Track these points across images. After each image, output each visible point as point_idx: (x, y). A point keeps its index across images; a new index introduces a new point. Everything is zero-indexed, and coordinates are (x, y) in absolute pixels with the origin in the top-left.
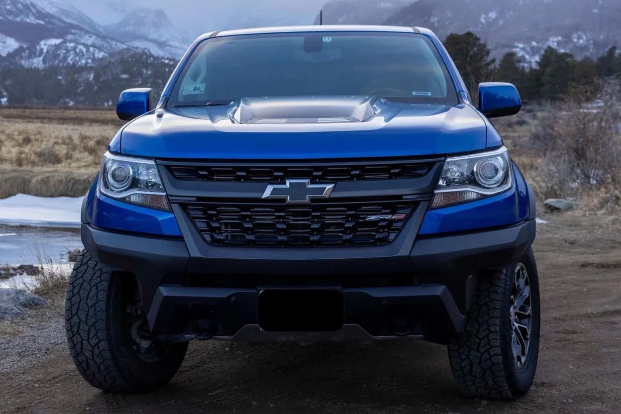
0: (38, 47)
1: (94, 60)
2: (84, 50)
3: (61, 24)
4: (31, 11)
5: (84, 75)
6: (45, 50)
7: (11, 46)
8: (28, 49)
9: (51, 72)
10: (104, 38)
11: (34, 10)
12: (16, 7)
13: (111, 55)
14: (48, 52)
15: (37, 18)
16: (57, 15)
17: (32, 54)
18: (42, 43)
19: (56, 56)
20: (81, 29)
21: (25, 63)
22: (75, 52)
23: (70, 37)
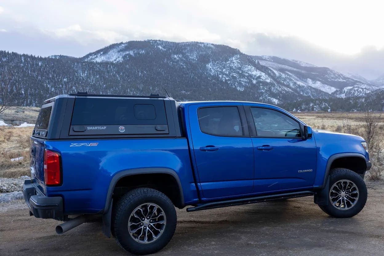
0: (343, 90)
1: (365, 94)
2: (361, 90)
3: (353, 81)
4: (341, 77)
5: (361, 100)
6: (346, 91)
7: (333, 90)
8: (339, 91)
9: (348, 99)
10: (369, 85)
11: (342, 77)
12: (335, 76)
13: (372, 92)
14: (347, 92)
15: (343, 79)
16: (351, 78)
17: (341, 93)
18: (345, 88)
19: (350, 93)
20: (360, 82)
21: (338, 96)
22: (358, 91)
23: (356, 86)
